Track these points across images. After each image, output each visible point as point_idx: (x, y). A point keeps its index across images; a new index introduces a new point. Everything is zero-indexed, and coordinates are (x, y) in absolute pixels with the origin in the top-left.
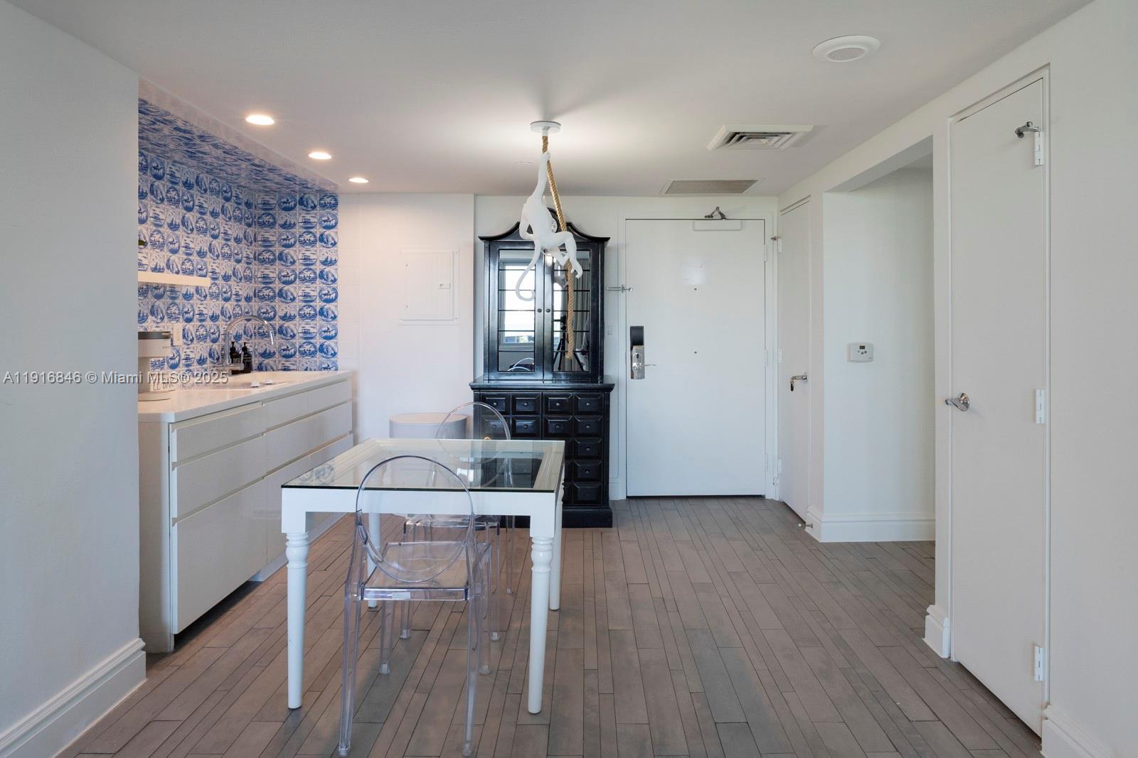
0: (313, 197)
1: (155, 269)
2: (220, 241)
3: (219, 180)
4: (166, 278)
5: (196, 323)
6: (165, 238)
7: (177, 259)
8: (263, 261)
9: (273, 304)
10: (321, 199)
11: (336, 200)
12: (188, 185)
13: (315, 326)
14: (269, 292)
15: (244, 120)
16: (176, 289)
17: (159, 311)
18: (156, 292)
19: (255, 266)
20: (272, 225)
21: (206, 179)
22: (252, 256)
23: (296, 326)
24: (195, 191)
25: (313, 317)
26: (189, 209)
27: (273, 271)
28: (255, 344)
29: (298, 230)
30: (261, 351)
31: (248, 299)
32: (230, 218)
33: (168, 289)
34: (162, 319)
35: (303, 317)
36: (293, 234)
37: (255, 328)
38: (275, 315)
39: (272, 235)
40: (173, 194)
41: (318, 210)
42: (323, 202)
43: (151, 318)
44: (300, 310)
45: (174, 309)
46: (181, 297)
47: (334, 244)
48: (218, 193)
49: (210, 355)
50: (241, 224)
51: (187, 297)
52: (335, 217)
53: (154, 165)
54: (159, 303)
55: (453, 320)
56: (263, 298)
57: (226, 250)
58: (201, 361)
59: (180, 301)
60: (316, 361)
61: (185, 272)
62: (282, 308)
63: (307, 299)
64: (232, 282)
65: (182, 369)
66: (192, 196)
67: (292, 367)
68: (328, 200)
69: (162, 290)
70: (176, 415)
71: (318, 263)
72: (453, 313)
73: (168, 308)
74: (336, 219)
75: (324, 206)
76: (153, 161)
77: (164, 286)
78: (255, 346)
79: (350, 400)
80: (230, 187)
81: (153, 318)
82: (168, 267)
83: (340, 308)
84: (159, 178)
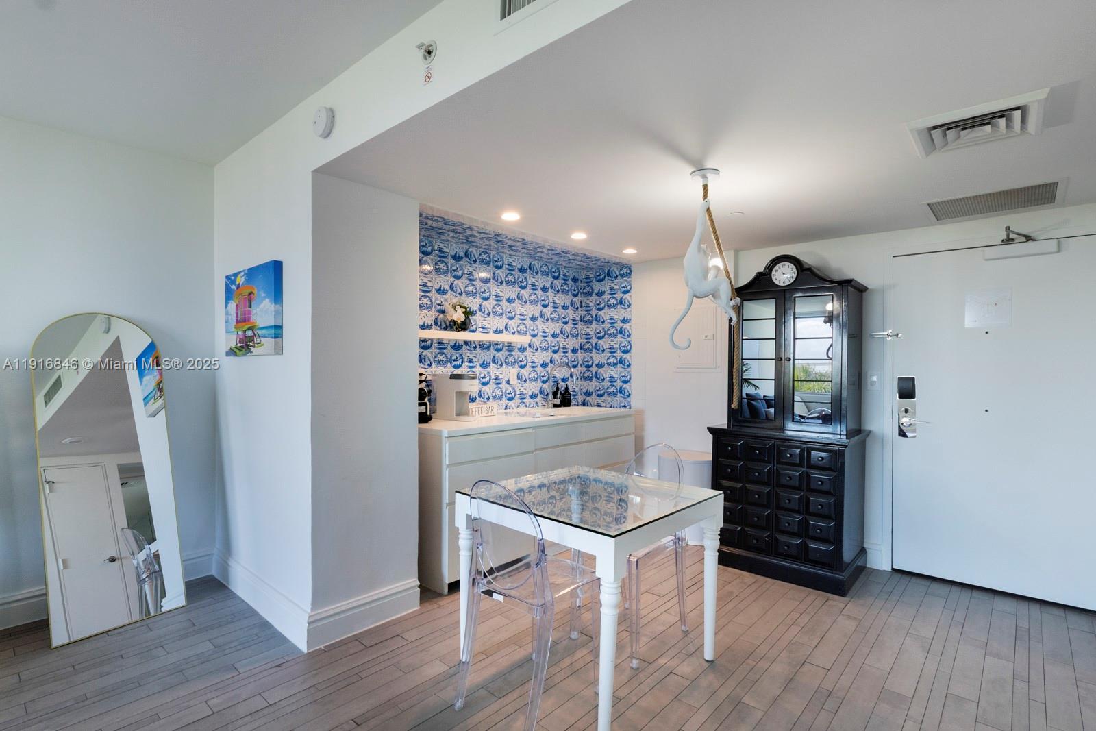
0: (616, 269)
1: (497, 332)
2: (550, 308)
3: (548, 264)
4: (505, 338)
5: (528, 369)
6: (504, 309)
7: (513, 324)
8: (585, 322)
9: (591, 355)
10: (621, 270)
11: (630, 269)
12: (522, 270)
13: (617, 372)
14: (589, 346)
15: (500, 217)
16: (513, 345)
17: (499, 360)
18: (497, 347)
19: (580, 326)
20: (590, 294)
21: (536, 264)
22: (577, 318)
23: (605, 372)
24: (528, 274)
25: (615, 365)
26: (523, 288)
27: (592, 329)
28: (581, 386)
29: (606, 296)
30: (584, 390)
31: (574, 351)
32: (558, 292)
33: (506, 344)
34: (501, 365)
35: (609, 364)
36: (603, 299)
37: (580, 373)
38: (593, 363)
39: (591, 301)
40: (510, 278)
41: (619, 280)
42: (622, 272)
43: (492, 365)
44: (608, 359)
45: (510, 359)
46: (516, 350)
47: (629, 306)
48: (547, 274)
49: (541, 392)
50: (568, 295)
51: (522, 350)
52: (629, 283)
53: (496, 259)
54: (499, 355)
55: (716, 368)
56: (585, 350)
57: (555, 315)
58: (533, 397)
59: (516, 353)
60: (617, 400)
61: (520, 332)
62: (598, 358)
63: (612, 351)
64: (560, 338)
65: (517, 401)
66: (526, 278)
67: (603, 404)
68: (625, 270)
69: (501, 345)
70: (449, 432)
71: (619, 322)
72: (716, 362)
73: (506, 358)
74: (630, 285)
75: (623, 275)
76: (494, 256)
77: (503, 343)
78: (573, 385)
79: (633, 433)
80: (558, 269)
81: (495, 365)
82: (506, 329)
83: (631, 357)
84: (499, 268)
